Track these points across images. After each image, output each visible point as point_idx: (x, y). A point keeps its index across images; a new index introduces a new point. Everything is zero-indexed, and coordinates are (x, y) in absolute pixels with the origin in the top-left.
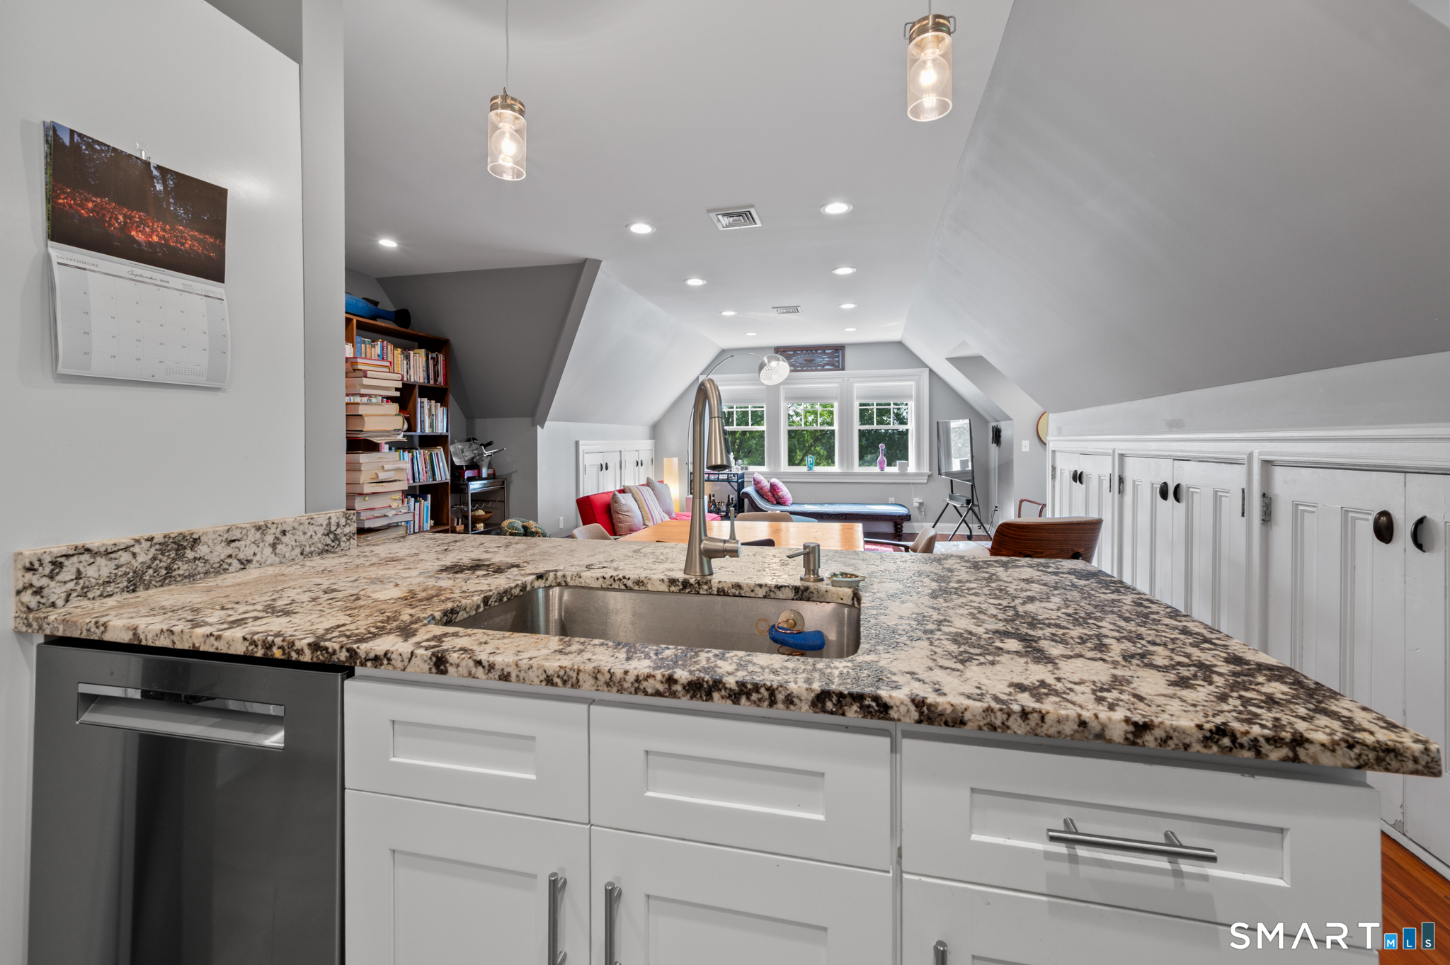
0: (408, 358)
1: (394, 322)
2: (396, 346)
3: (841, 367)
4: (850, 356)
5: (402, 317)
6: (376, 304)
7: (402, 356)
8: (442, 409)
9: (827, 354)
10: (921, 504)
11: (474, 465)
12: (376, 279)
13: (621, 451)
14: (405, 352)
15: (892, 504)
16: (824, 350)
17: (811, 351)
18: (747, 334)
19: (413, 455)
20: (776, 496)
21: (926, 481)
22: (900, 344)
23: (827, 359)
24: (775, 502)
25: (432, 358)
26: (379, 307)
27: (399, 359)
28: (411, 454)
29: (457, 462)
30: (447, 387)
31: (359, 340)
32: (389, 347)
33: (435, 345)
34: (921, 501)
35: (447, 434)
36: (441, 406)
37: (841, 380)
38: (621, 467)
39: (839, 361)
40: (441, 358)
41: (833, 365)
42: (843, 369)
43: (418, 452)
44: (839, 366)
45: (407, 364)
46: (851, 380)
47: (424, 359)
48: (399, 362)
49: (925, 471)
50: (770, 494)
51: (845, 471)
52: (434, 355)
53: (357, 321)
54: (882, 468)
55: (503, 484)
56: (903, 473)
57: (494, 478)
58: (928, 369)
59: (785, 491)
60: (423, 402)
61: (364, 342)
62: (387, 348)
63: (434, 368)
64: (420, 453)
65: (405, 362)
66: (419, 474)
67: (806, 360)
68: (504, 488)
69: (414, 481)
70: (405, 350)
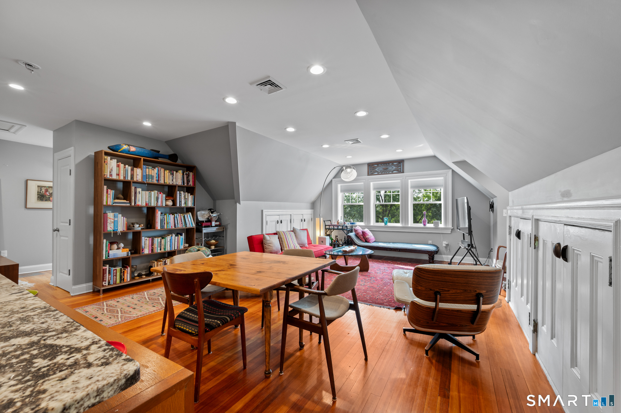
0: (173, 174)
1: (168, 159)
2: (165, 169)
3: (402, 171)
4: (407, 165)
5: (173, 157)
6: (159, 152)
7: (169, 173)
8: (191, 196)
9: (395, 165)
10: (447, 245)
11: (209, 221)
12: (165, 142)
13: (291, 215)
14: (171, 172)
15: (430, 244)
16: (393, 163)
17: (386, 164)
18: (347, 157)
19: (175, 216)
20: (365, 238)
21: (450, 232)
22: (435, 157)
23: (395, 168)
24: (364, 241)
25: (186, 174)
26: (160, 153)
27: (168, 175)
28: (174, 216)
29: (200, 219)
30: (194, 186)
31: (145, 167)
32: (162, 170)
33: (189, 168)
34: (447, 243)
35: (194, 207)
36: (191, 195)
37: (402, 178)
38: (291, 222)
39: (401, 168)
40: (191, 174)
41: (397, 170)
42: (403, 172)
43: (177, 214)
44: (401, 171)
45: (172, 177)
46: (407, 178)
47: (182, 174)
48: (168, 176)
49: (450, 227)
50: (362, 236)
51: (404, 226)
52: (187, 173)
53: (143, 159)
54: (425, 225)
55: (224, 229)
56: (436, 228)
57: (220, 226)
58: (451, 170)
59: (370, 235)
60: (181, 193)
61: (148, 168)
62: (161, 170)
63: (187, 178)
64: (178, 215)
65: (171, 176)
66: (178, 224)
67: (384, 169)
68: (224, 231)
69: (175, 227)
70: (171, 171)
